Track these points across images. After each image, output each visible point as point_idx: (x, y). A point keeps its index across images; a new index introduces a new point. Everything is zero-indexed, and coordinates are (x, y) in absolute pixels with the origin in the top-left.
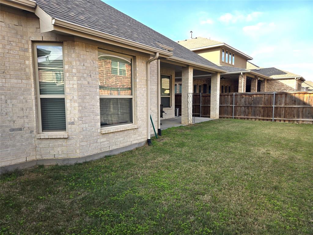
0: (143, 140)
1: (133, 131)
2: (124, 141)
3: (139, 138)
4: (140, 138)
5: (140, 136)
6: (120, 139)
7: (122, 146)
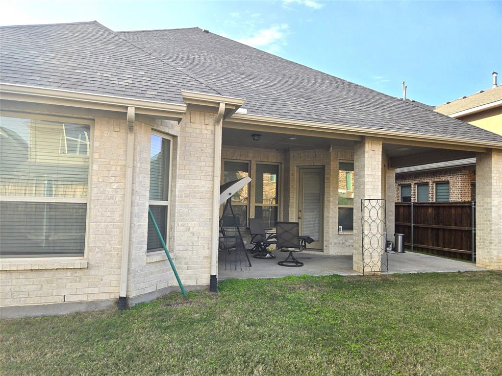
0: (104, 297)
1: (72, 274)
2: (41, 292)
3: (90, 290)
4: (96, 290)
5: (97, 287)
6: (28, 287)
7: (31, 302)
